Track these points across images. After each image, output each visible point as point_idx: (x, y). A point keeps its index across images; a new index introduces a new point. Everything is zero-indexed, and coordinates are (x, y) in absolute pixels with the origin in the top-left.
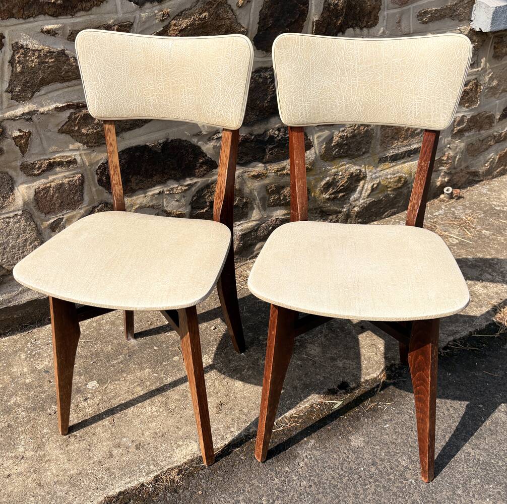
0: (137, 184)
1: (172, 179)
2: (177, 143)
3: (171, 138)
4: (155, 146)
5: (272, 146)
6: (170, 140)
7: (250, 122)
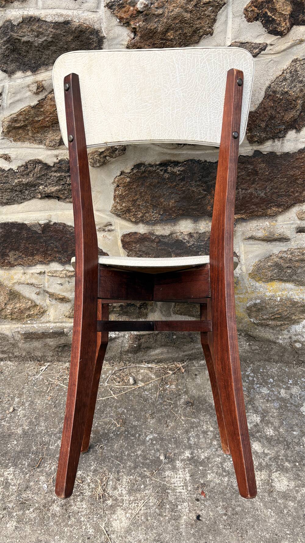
0: (16, 260)
1: (57, 261)
2: (61, 227)
3: (54, 220)
4: (35, 225)
5: (179, 251)
6: (52, 223)
7: (150, 220)
